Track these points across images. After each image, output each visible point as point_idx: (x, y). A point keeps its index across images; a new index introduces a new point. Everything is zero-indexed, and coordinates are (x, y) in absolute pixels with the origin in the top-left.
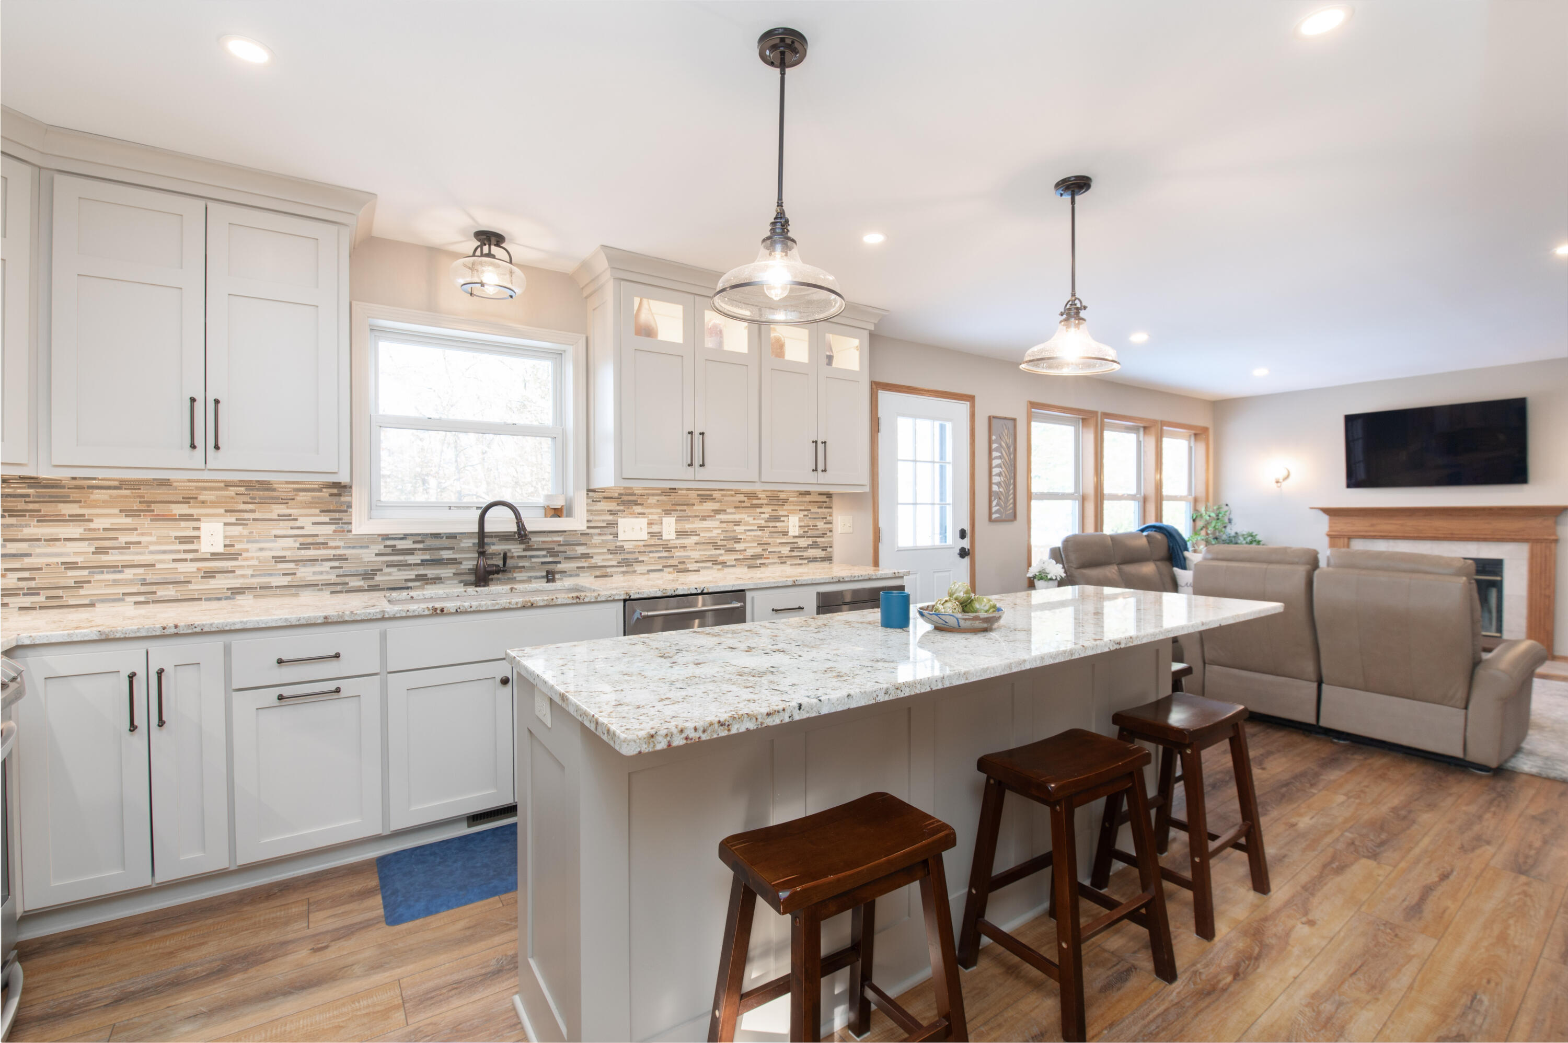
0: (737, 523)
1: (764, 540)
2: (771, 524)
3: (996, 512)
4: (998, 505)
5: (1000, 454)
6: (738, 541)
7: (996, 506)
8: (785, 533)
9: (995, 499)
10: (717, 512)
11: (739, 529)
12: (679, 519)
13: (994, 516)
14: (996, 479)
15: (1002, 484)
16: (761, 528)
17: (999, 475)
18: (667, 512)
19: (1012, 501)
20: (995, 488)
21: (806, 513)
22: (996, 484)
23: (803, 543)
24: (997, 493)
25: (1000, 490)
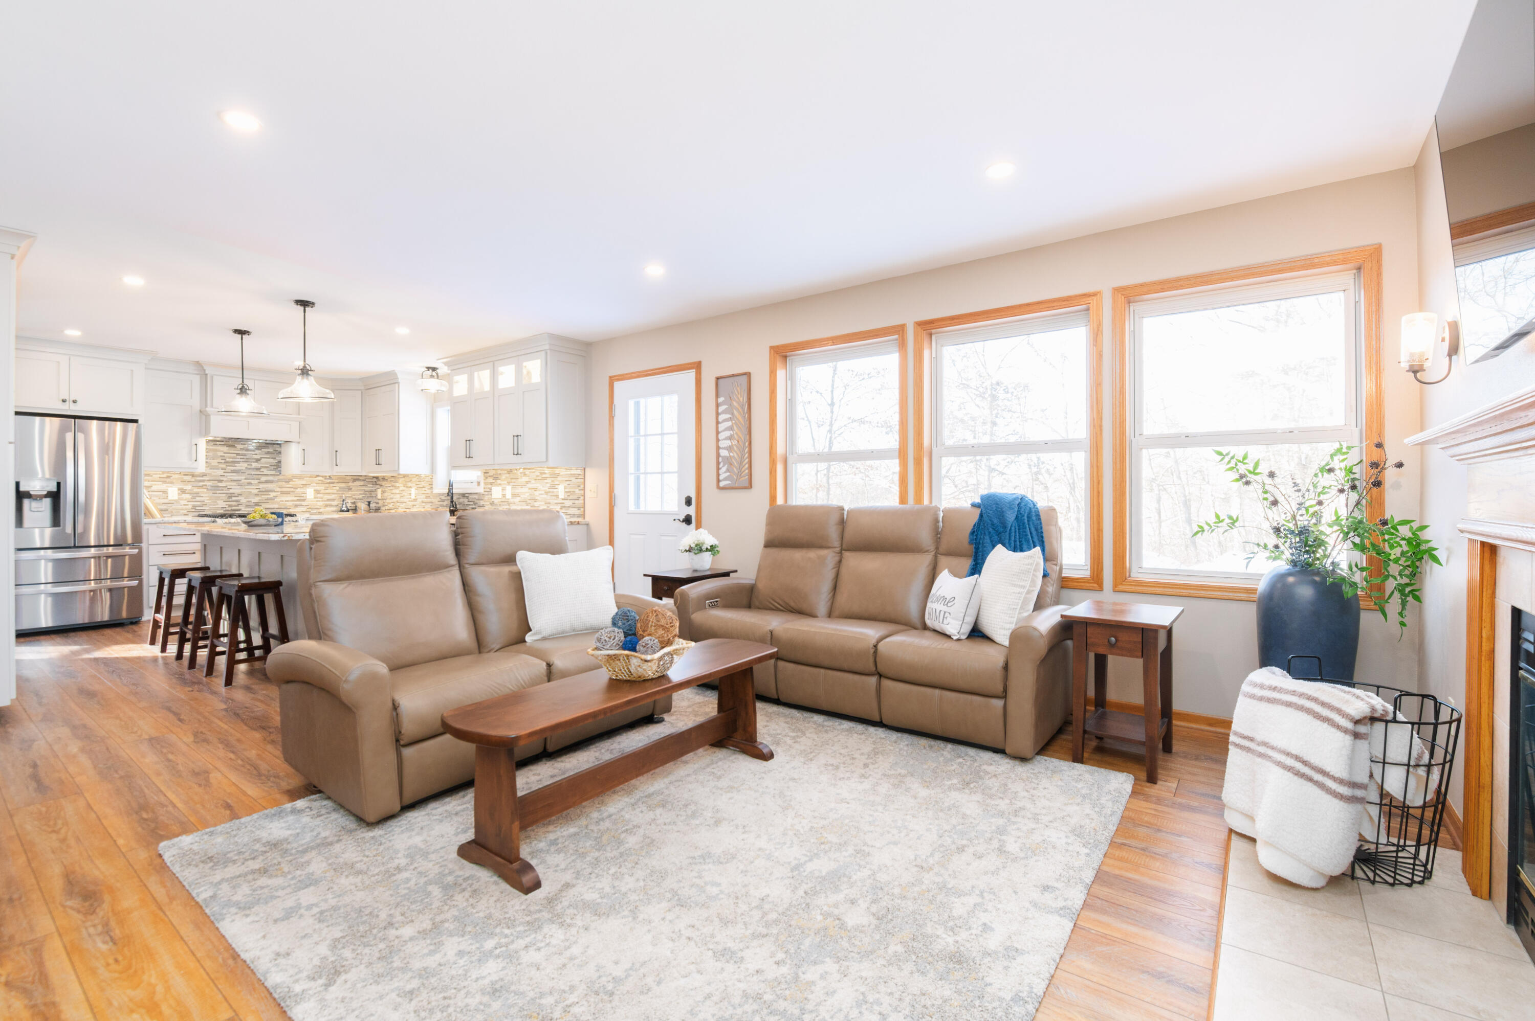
0: (535, 489)
1: (548, 501)
2: (551, 490)
3: (725, 479)
4: (728, 471)
5: (730, 416)
6: (536, 500)
7: (725, 472)
8: (557, 496)
9: (724, 466)
10: (527, 482)
11: (537, 493)
12: (514, 487)
13: (722, 484)
14: (723, 444)
15: (735, 448)
16: (547, 493)
17: (730, 438)
18: (509, 483)
19: (747, 466)
20: (724, 453)
21: (568, 482)
22: (724, 448)
23: (568, 503)
24: (724, 457)
25: (731, 454)
